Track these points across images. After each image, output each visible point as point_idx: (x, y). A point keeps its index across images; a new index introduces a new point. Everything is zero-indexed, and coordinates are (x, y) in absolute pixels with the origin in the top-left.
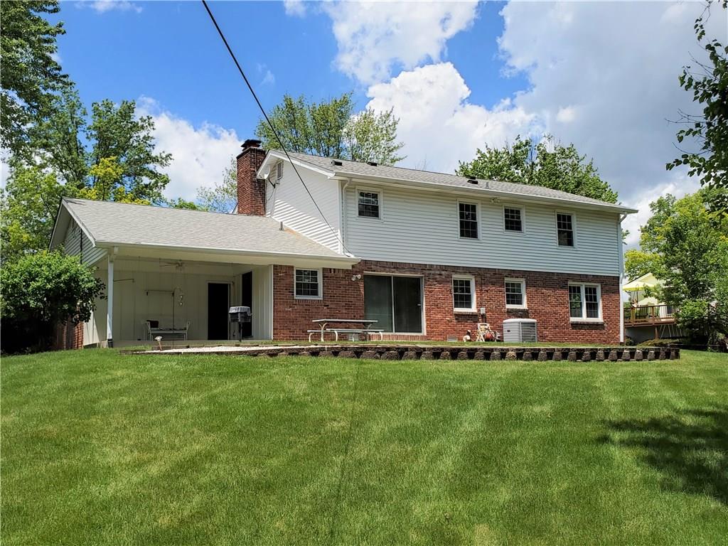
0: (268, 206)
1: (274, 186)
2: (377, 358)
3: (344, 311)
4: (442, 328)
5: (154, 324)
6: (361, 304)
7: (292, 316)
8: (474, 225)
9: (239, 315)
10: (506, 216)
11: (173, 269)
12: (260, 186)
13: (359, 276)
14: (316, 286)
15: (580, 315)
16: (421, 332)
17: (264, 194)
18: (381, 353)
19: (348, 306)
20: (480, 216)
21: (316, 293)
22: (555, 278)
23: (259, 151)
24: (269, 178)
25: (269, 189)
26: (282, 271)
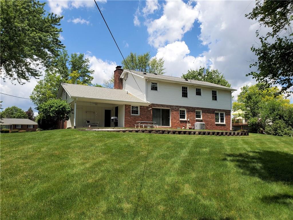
0: (123, 86)
1: (125, 80)
2: (156, 133)
3: (146, 119)
4: (176, 125)
5: (88, 122)
6: (151, 117)
7: (130, 120)
8: (187, 94)
9: (114, 119)
10: (196, 91)
11: (94, 105)
12: (121, 80)
13: (151, 108)
14: (137, 111)
15: (218, 122)
16: (169, 126)
17: (122, 83)
18: (157, 132)
19: (147, 118)
20: (188, 90)
21: (137, 113)
22: (211, 110)
23: (121, 69)
24: (124, 78)
25: (124, 81)
26: (127, 107)
